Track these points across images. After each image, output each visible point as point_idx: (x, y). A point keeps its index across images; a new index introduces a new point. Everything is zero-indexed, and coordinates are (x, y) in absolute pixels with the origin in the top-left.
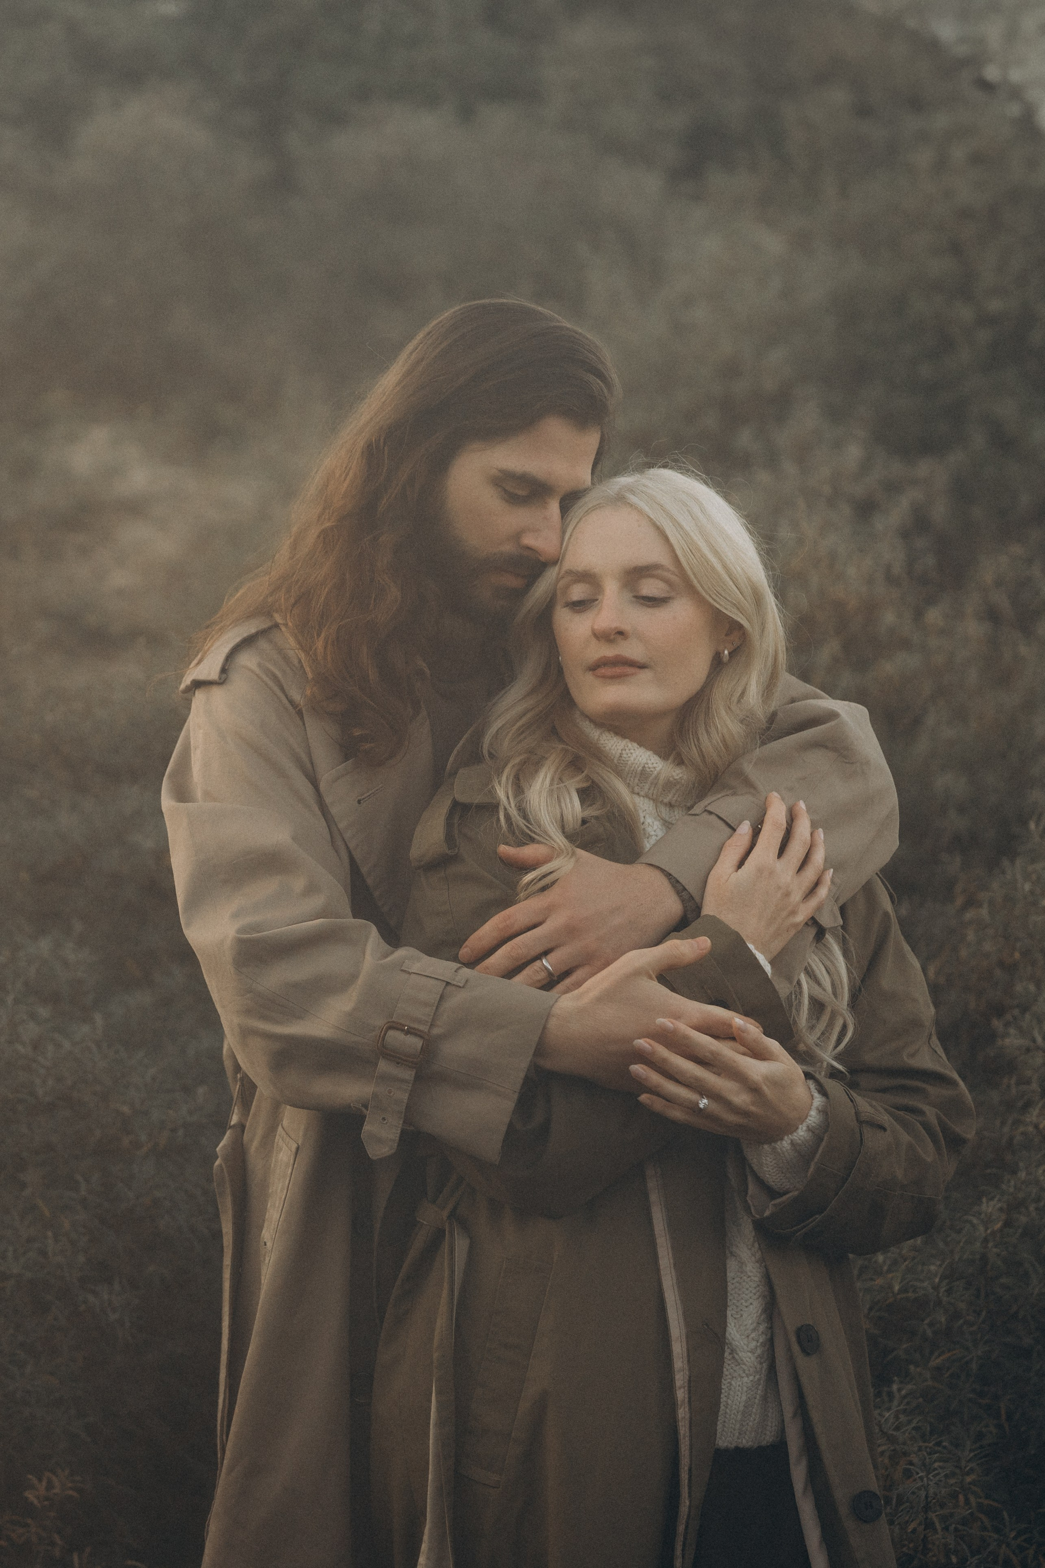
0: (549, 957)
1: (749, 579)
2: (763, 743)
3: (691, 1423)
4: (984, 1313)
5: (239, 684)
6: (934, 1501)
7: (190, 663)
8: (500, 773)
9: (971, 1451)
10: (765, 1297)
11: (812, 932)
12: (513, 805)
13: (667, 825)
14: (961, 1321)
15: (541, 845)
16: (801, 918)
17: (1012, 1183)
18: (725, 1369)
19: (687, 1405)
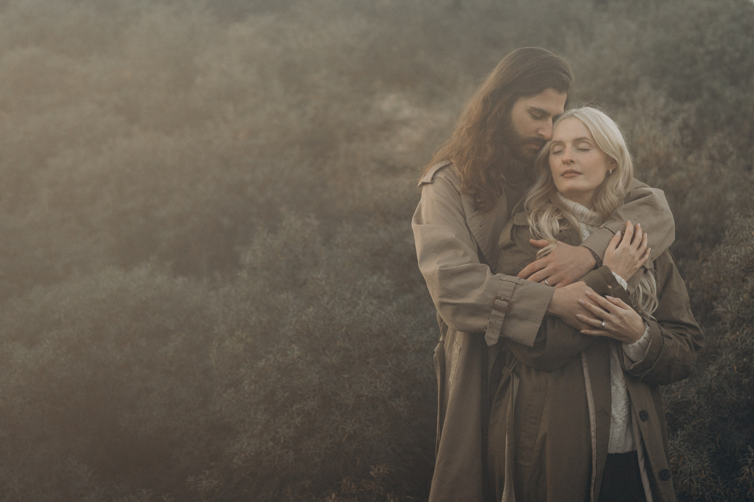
0: (547, 279)
1: (618, 145)
2: (625, 203)
3: (597, 444)
4: (710, 406)
5: (438, 183)
6: (693, 472)
7: (422, 177)
8: (529, 215)
9: (706, 455)
10: (626, 399)
11: (643, 270)
12: (535, 226)
13: (591, 233)
14: (702, 409)
15: (545, 240)
16: (638, 266)
17: (720, 360)
18: (611, 425)
19: (595, 438)
